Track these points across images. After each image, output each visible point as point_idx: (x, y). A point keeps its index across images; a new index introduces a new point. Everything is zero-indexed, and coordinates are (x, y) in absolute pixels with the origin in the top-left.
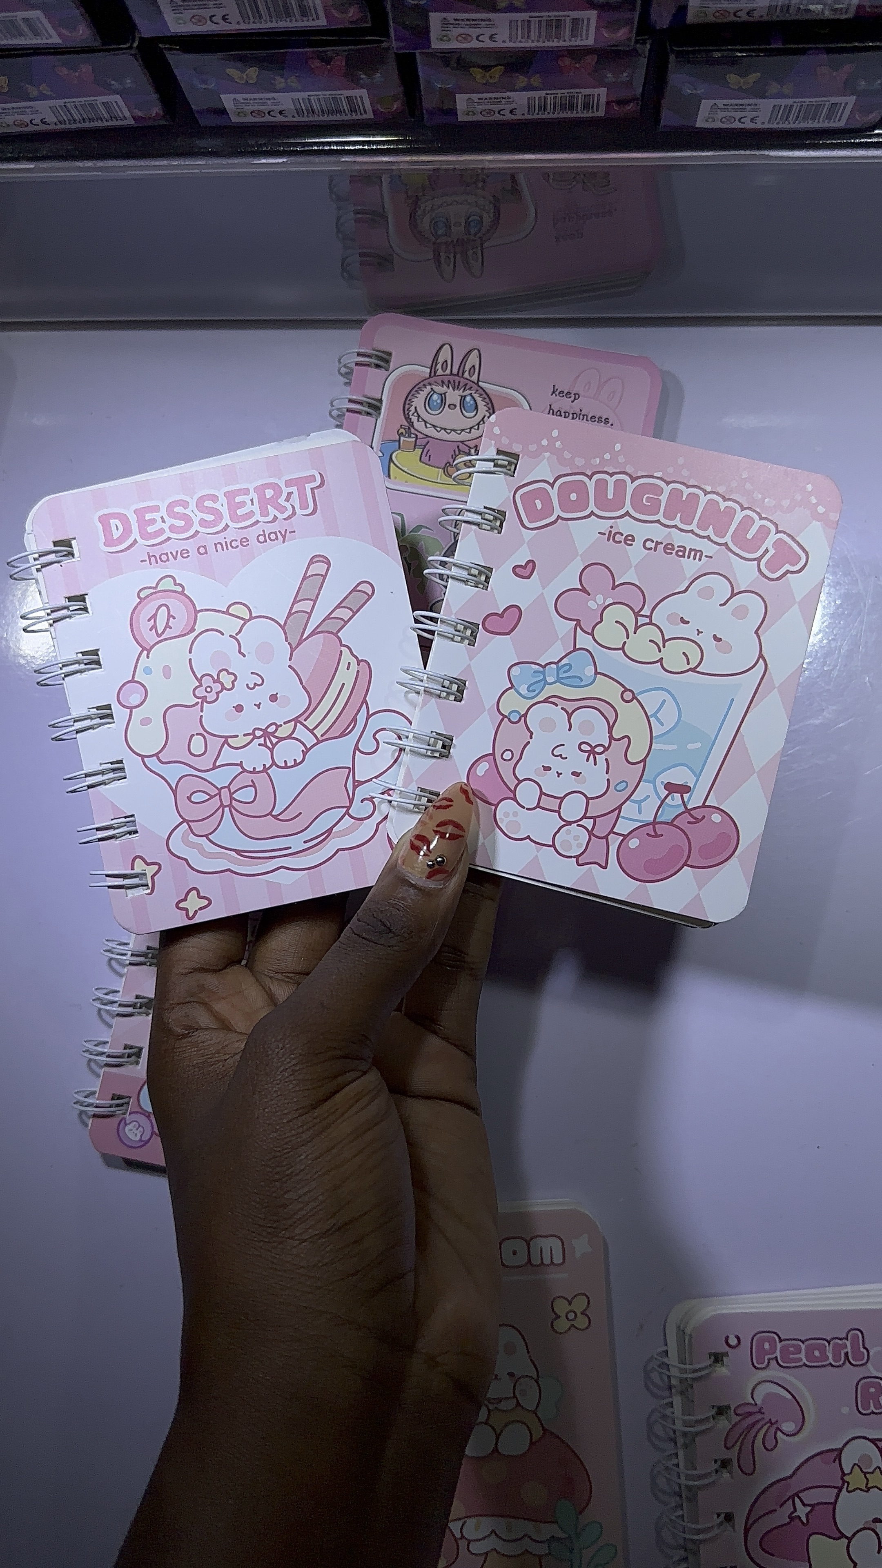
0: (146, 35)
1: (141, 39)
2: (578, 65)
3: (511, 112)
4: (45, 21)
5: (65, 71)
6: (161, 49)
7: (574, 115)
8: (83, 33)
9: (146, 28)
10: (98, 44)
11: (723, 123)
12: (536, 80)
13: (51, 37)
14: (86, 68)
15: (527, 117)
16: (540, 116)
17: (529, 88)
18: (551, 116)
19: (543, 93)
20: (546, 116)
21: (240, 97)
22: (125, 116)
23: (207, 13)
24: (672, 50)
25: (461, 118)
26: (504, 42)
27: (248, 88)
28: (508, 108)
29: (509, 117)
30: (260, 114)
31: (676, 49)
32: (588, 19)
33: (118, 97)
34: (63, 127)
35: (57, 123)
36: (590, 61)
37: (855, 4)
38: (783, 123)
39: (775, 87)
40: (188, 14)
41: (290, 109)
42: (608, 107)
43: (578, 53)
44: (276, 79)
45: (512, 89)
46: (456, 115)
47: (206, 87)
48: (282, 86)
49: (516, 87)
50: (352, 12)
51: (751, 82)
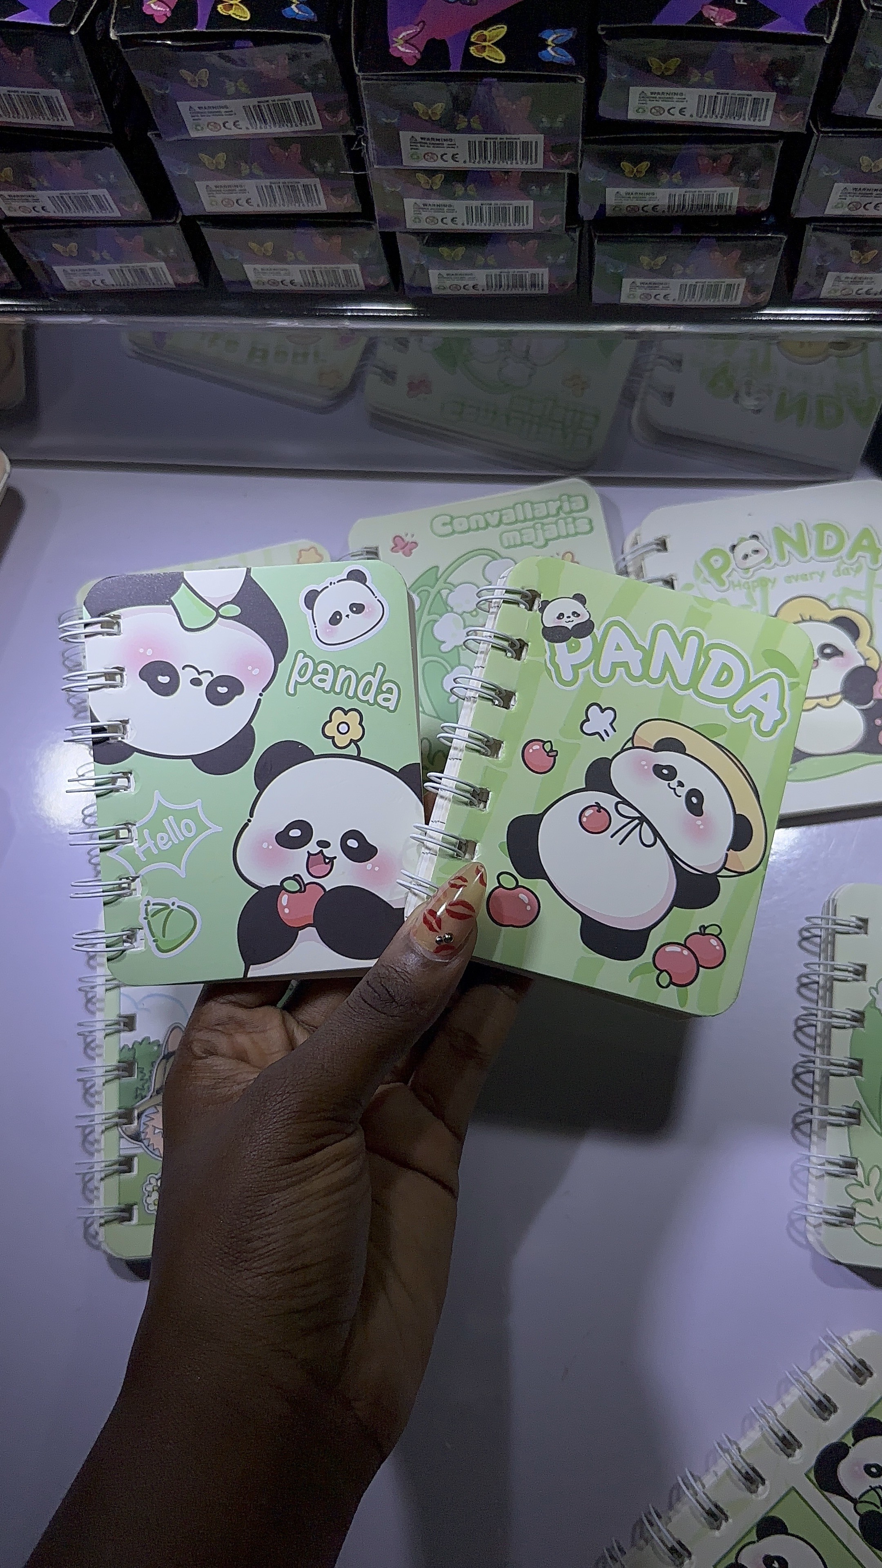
0: (187, 214)
1: (183, 216)
2: (524, 248)
3: (473, 287)
4: (108, 197)
5: (121, 240)
6: (198, 226)
7: (524, 292)
8: (138, 208)
9: (188, 208)
10: (148, 217)
11: (642, 299)
12: (491, 261)
13: (113, 211)
14: (139, 238)
15: (486, 292)
16: (497, 292)
17: (486, 266)
18: (506, 292)
19: (497, 271)
20: (501, 292)
21: (259, 267)
22: (168, 280)
23: (234, 197)
24: (595, 236)
25: (434, 292)
26: (463, 225)
27: (265, 258)
28: (471, 283)
29: (472, 292)
30: (275, 283)
31: (598, 234)
32: (527, 207)
33: (163, 264)
34: (118, 287)
35: (114, 284)
36: (533, 243)
37: (735, 203)
38: (690, 301)
39: (679, 269)
40: (219, 197)
41: (298, 279)
42: (550, 286)
43: (522, 237)
44: (287, 253)
45: (474, 267)
46: (430, 289)
47: (232, 257)
48: (292, 258)
49: (476, 265)
50: (346, 199)
51: (660, 264)
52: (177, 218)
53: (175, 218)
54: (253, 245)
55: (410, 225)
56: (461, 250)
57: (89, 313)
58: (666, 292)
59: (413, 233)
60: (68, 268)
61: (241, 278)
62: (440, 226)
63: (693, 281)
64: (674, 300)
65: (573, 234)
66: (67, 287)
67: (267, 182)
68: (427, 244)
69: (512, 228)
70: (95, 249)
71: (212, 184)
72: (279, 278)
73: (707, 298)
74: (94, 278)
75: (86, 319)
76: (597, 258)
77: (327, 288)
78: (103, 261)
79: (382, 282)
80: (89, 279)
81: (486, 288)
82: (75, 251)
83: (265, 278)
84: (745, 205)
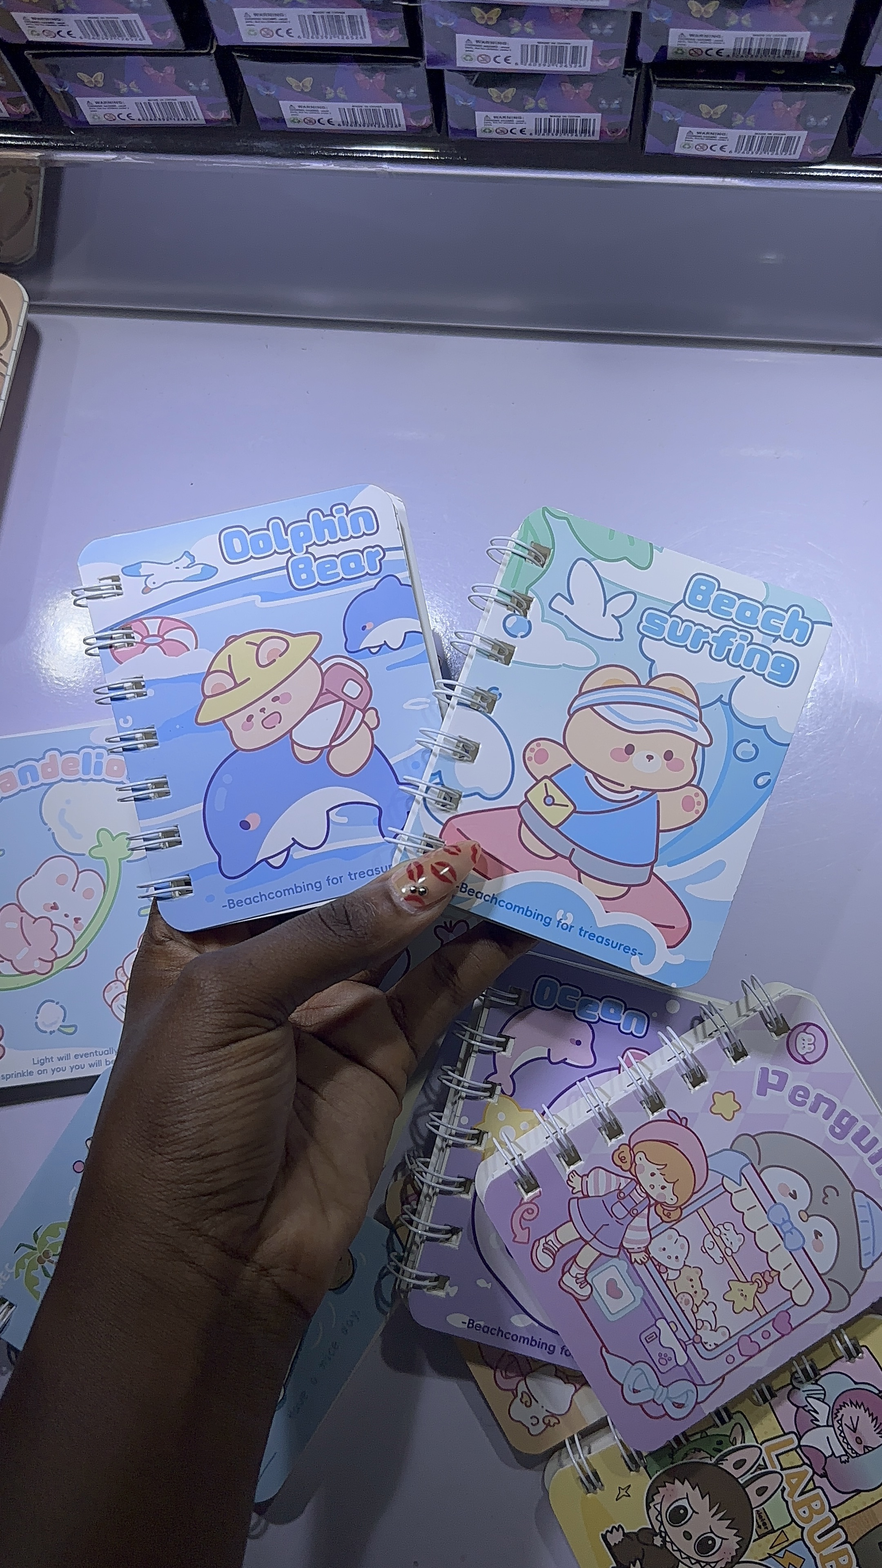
0: (222, 44)
1: (218, 46)
2: (577, 91)
3: (521, 131)
4: (140, 23)
5: (151, 71)
6: (234, 56)
7: (574, 137)
8: (172, 37)
9: (223, 38)
10: (181, 45)
11: (697, 149)
12: (542, 103)
13: (144, 39)
14: (170, 69)
15: (535, 137)
16: (546, 137)
17: (537, 109)
18: (555, 137)
19: (547, 115)
20: (550, 137)
21: (296, 104)
22: (198, 116)
23: (274, 26)
24: (655, 80)
25: (479, 135)
26: (515, 65)
28: (519, 127)
29: (520, 136)
30: (311, 121)
31: (657, 79)
32: (586, 47)
33: (193, 98)
34: (145, 122)
35: (141, 118)
36: (587, 87)
37: (804, 49)
38: (748, 153)
39: (739, 119)
40: (258, 26)
41: (337, 118)
42: (602, 132)
43: (575, 79)
44: (326, 90)
45: (523, 110)
46: (475, 132)
47: (268, 93)
48: (332, 95)
49: (526, 108)
50: (393, 33)
51: (719, 113)
52: (212, 48)
53: (209, 48)
54: (290, 80)
55: (461, 63)
56: (511, 92)
57: (113, 150)
58: (722, 143)
59: (461, 71)
60: (93, 100)
61: (277, 116)
62: (491, 65)
63: (752, 133)
64: (730, 152)
65: (630, 78)
66: (90, 121)
67: (310, 11)
68: (477, 84)
69: (568, 69)
70: (123, 81)
71: (251, 11)
72: (316, 117)
73: (765, 151)
74: (120, 111)
75: (110, 156)
76: (655, 106)
77: (366, 128)
78: (131, 94)
79: (423, 124)
80: (115, 112)
81: (534, 134)
82: (101, 81)
83: (301, 116)
84: (814, 51)
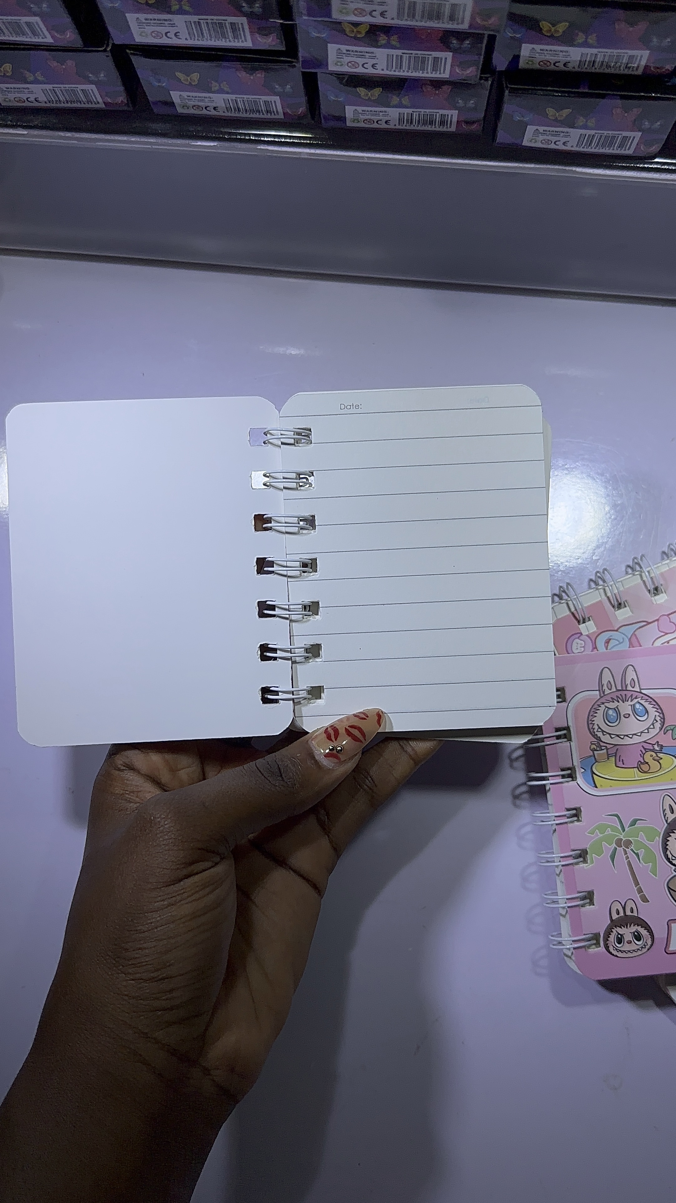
0: (117, 43)
1: (113, 44)
2: (437, 93)
3: (386, 122)
4: (41, 24)
5: (55, 64)
6: (127, 53)
7: (433, 129)
8: (70, 36)
9: (118, 38)
10: (79, 44)
11: (542, 143)
12: (405, 101)
13: (45, 37)
14: (70, 63)
15: (398, 127)
16: (408, 128)
17: (400, 106)
18: (416, 128)
19: (410, 111)
20: (412, 127)
21: (185, 94)
22: (98, 101)
23: (163, 30)
24: (507, 87)
25: (349, 124)
26: (382, 70)
27: (191, 87)
28: (384, 119)
29: (384, 126)
30: (199, 108)
31: (509, 86)
32: (446, 59)
33: (93, 87)
34: (51, 105)
35: (47, 102)
36: (446, 89)
37: (643, 64)
38: (587, 148)
39: (581, 121)
40: (149, 29)
41: (222, 107)
42: (458, 125)
43: (437, 84)
44: (212, 83)
45: (388, 106)
46: (345, 121)
47: (160, 84)
48: (217, 88)
49: (391, 105)
50: (271, 38)
51: (564, 116)
52: (108, 45)
53: (105, 46)
54: (179, 74)
55: (332, 68)
56: (377, 91)
57: (23, 127)
58: (565, 139)
59: (333, 74)
61: (169, 100)
62: (360, 70)
63: (592, 132)
64: (572, 146)
65: (485, 82)
67: (195, 18)
68: (346, 85)
69: (429, 75)
70: (29, 72)
71: (142, 16)
72: (203, 105)
73: (603, 146)
74: (28, 96)
76: (506, 108)
77: (248, 116)
78: (36, 82)
79: (299, 113)
80: (24, 97)
81: (397, 124)
82: (9, 71)
83: (190, 104)
84: (652, 66)
